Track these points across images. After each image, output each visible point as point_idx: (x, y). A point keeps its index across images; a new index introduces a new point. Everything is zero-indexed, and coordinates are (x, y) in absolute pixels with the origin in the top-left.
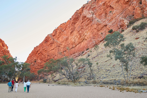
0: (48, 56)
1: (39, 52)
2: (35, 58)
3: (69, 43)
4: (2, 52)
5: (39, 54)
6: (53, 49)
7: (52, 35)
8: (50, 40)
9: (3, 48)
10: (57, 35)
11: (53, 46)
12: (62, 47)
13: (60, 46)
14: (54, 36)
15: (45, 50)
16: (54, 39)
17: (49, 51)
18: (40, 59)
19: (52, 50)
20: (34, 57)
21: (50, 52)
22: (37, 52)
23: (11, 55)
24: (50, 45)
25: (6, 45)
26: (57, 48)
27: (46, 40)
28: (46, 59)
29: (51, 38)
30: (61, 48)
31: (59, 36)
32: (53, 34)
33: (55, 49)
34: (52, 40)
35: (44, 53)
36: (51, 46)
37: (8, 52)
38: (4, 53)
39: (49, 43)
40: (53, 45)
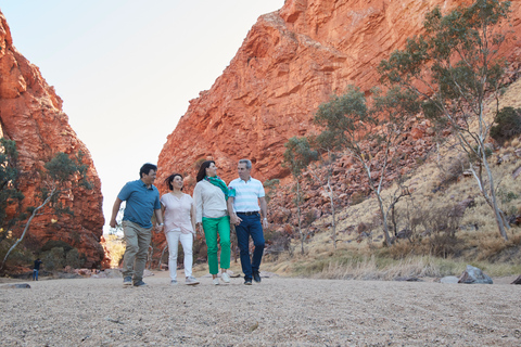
0: (271, 127)
1: (216, 116)
2: (197, 151)
3: (389, 44)
4: (30, 123)
5: (217, 125)
6: (295, 90)
7: (283, 16)
8: (271, 41)
9: (35, 102)
10: (312, 11)
11: (292, 75)
12: (345, 70)
13: (332, 69)
14: (292, 19)
15: (248, 100)
16: (293, 36)
17: (271, 101)
18: (225, 151)
19: (287, 94)
20: (192, 144)
21: (279, 108)
22: (208, 116)
23: (78, 137)
24: (275, 72)
25: (51, 90)
26: (318, 79)
27: (250, 46)
28: (261, 143)
29: (276, 34)
30: (339, 77)
31: (322, 16)
32: (290, 12)
33: (308, 84)
34: (285, 41)
35: (245, 116)
36: (280, 74)
37: (63, 121)
38: (43, 125)
39: (266, 62)
40: (293, 66)
